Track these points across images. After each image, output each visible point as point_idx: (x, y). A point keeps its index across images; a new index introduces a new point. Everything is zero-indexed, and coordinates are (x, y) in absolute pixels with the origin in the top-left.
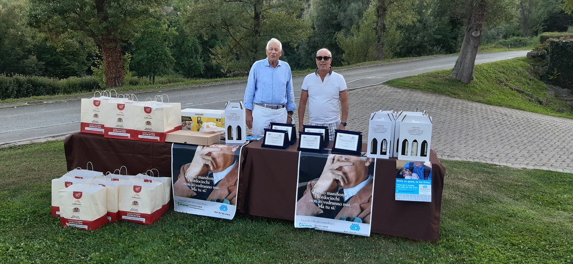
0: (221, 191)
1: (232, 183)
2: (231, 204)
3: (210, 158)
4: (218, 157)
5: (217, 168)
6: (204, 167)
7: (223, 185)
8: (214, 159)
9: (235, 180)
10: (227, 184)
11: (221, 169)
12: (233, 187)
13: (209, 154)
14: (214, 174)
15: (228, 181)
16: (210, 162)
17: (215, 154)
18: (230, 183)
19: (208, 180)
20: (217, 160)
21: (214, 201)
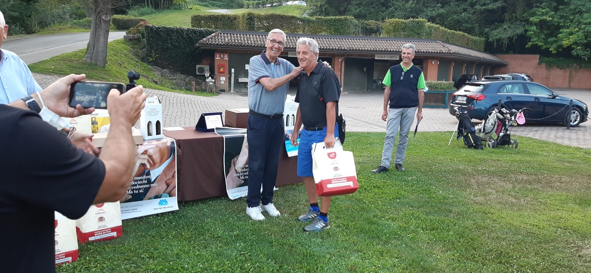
0: (158, 188)
1: (170, 175)
2: (170, 196)
3: (146, 157)
4: (155, 154)
5: (154, 165)
6: (140, 166)
7: (160, 180)
8: (150, 156)
9: (173, 173)
10: (165, 178)
11: (157, 165)
12: (171, 180)
13: (145, 152)
14: (151, 172)
15: (166, 175)
16: (146, 160)
17: (151, 152)
18: (168, 177)
19: (145, 180)
20: (154, 157)
21: (152, 199)
